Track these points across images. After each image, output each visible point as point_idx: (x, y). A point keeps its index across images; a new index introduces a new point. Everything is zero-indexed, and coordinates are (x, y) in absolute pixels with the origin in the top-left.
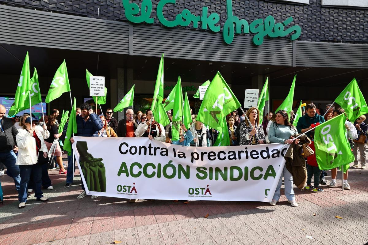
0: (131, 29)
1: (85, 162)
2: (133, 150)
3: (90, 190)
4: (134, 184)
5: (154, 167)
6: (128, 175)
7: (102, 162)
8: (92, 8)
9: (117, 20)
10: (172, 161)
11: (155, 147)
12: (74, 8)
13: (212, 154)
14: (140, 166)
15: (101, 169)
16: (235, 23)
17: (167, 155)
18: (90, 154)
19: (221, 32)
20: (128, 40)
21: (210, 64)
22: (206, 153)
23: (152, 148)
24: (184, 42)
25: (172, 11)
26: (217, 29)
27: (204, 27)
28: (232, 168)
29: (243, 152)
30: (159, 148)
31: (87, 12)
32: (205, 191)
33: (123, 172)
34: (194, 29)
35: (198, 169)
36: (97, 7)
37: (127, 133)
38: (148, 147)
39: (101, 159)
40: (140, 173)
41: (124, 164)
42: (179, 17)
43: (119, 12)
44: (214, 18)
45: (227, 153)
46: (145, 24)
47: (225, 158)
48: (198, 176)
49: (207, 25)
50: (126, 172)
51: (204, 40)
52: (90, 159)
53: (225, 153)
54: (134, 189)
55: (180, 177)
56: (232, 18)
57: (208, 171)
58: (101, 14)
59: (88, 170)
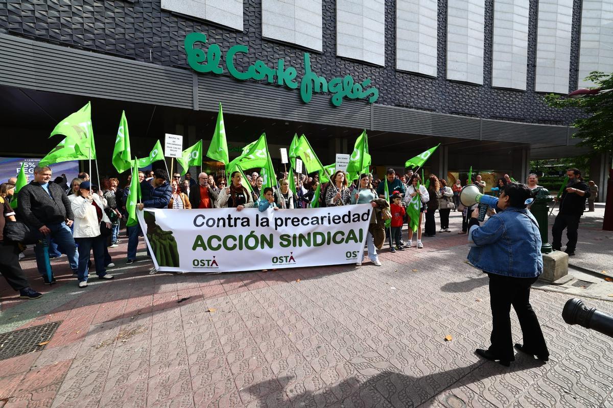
0: (195, 79)
1: (153, 235)
2: (211, 223)
3: (161, 265)
4: (214, 257)
5: (235, 239)
6: (205, 249)
7: (172, 235)
8: (142, 50)
9: (174, 67)
10: (254, 232)
11: (235, 218)
12: (118, 48)
13: (296, 220)
14: (219, 239)
15: (172, 243)
16: (313, 80)
17: (249, 226)
18: (158, 226)
19: (298, 89)
20: (192, 92)
21: (287, 124)
22: (289, 218)
23: (232, 218)
24: (257, 97)
25: (241, 60)
26: (294, 86)
27: (281, 82)
28: (315, 234)
29: (326, 217)
30: (239, 218)
31: (136, 54)
32: (288, 259)
33: (199, 246)
34: (269, 84)
35: (282, 237)
36: (149, 49)
37: (201, 201)
38: (227, 219)
39: (171, 233)
40: (219, 246)
41: (199, 238)
42: (252, 68)
43: (176, 57)
44: (291, 73)
45: (310, 218)
46: (212, 74)
47: (308, 223)
48: (281, 244)
49: (284, 80)
50: (203, 245)
51: (281, 97)
52: (159, 231)
53: (308, 219)
54: (214, 262)
55: (262, 247)
56: (310, 75)
57: (291, 239)
58: (153, 58)
59: (158, 244)
